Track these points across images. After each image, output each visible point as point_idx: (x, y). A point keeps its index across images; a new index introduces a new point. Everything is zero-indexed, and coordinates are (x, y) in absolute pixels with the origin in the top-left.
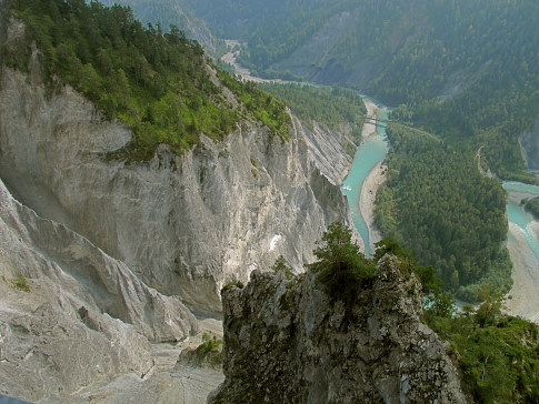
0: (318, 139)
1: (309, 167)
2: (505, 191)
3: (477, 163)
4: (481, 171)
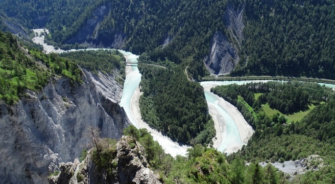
0: (102, 79)
1: (98, 96)
2: (202, 87)
3: (186, 76)
4: (189, 80)
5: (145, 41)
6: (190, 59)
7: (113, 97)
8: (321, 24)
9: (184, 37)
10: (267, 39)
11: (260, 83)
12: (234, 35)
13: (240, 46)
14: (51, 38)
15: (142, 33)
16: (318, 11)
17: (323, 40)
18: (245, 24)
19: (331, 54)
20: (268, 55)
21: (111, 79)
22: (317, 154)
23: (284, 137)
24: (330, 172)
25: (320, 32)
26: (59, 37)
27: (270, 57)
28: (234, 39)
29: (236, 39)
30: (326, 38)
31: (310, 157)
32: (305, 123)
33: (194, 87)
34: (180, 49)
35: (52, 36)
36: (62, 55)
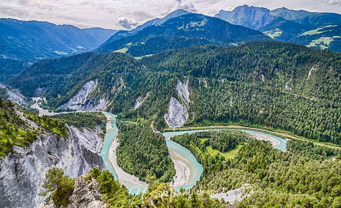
0: (86, 135)
1: (81, 148)
2: (164, 137)
3: (152, 129)
4: (154, 131)
5: (122, 105)
6: (155, 116)
7: (94, 148)
8: (235, 92)
9: (150, 101)
10: (204, 102)
11: (204, 132)
12: (183, 100)
13: (188, 107)
14: (47, 104)
15: (120, 99)
16: (233, 84)
17: (238, 102)
18: (190, 92)
19: (245, 111)
20: (207, 112)
21: (94, 134)
22: (248, 183)
23: (224, 172)
24: (258, 196)
25: (236, 97)
26: (54, 103)
27: (208, 114)
28: (184, 102)
29: (185, 102)
30: (240, 100)
31: (243, 185)
32: (237, 160)
33: (158, 137)
34: (148, 110)
35: (48, 103)
36: (54, 117)
